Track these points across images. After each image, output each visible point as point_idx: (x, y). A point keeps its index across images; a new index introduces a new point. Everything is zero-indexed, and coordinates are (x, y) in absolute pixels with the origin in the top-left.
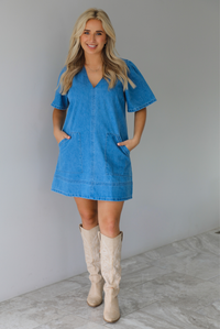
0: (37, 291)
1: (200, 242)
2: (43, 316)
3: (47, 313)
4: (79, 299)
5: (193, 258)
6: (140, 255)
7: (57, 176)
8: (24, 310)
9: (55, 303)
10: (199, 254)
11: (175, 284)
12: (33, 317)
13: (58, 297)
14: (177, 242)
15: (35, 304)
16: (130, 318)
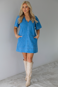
0: (12, 77)
1: (55, 63)
2: (14, 83)
3: (15, 83)
4: (23, 79)
5: (53, 68)
6: (39, 67)
7: (18, 47)
8: (9, 82)
9: (17, 80)
10: (55, 67)
11: (48, 75)
12: (11, 83)
13: (18, 78)
14: (49, 63)
15: (11, 80)
16: (36, 84)
